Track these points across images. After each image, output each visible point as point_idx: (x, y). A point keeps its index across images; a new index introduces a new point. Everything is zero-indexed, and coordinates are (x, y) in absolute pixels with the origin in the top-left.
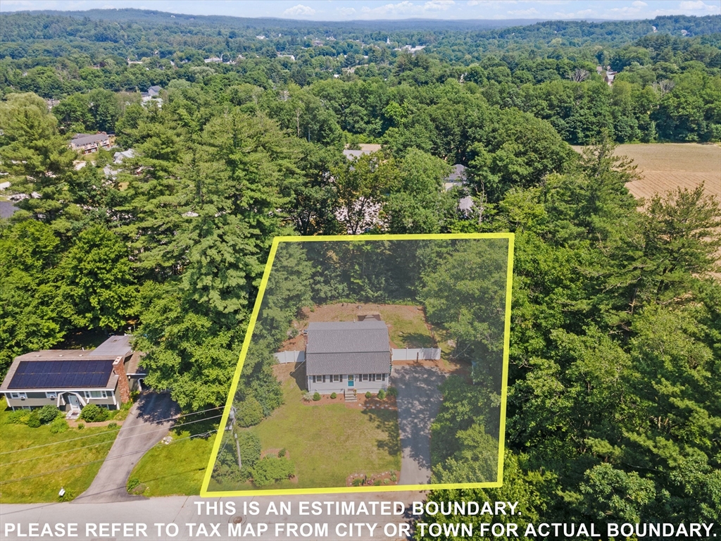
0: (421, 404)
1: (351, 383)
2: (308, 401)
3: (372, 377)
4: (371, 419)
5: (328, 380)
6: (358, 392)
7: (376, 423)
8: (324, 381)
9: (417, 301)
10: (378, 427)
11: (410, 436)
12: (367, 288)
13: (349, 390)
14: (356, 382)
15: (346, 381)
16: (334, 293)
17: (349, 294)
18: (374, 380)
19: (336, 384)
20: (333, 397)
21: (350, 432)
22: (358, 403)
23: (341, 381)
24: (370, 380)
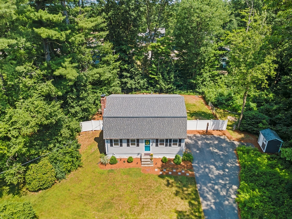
0: (218, 168)
1: (147, 148)
2: (105, 164)
3: (169, 142)
4: (168, 184)
5: (125, 145)
6: (154, 157)
7: (174, 189)
8: (121, 145)
9: (197, 92)
10: (177, 194)
11: (213, 207)
12: (161, 82)
13: (146, 154)
14: (153, 146)
15: (142, 145)
16: (137, 85)
17: (148, 87)
18: (170, 145)
19: (133, 148)
20: (130, 161)
21: (145, 200)
22: (155, 168)
23: (138, 145)
24: (166, 145)
